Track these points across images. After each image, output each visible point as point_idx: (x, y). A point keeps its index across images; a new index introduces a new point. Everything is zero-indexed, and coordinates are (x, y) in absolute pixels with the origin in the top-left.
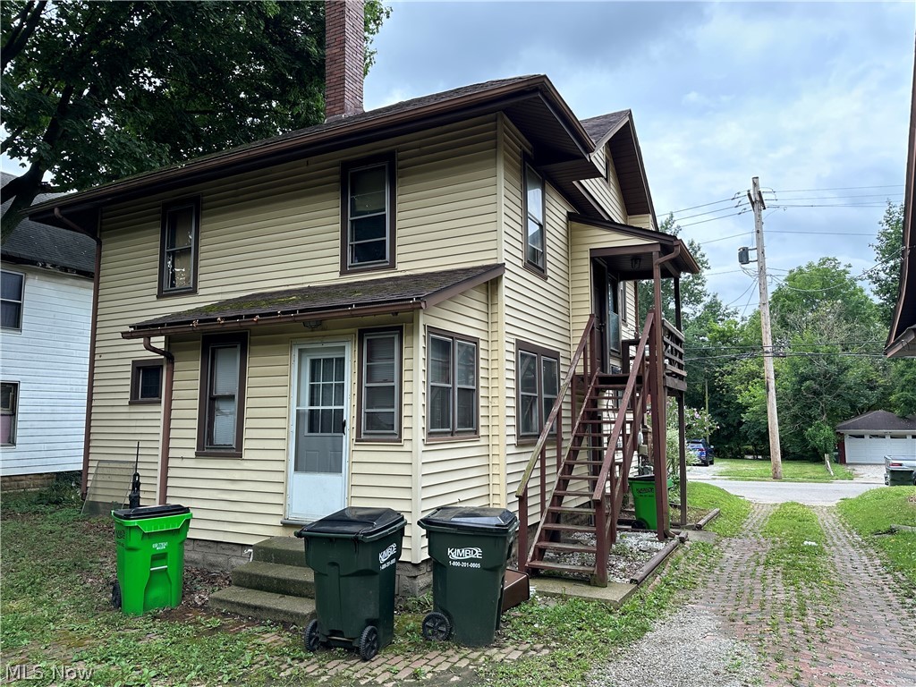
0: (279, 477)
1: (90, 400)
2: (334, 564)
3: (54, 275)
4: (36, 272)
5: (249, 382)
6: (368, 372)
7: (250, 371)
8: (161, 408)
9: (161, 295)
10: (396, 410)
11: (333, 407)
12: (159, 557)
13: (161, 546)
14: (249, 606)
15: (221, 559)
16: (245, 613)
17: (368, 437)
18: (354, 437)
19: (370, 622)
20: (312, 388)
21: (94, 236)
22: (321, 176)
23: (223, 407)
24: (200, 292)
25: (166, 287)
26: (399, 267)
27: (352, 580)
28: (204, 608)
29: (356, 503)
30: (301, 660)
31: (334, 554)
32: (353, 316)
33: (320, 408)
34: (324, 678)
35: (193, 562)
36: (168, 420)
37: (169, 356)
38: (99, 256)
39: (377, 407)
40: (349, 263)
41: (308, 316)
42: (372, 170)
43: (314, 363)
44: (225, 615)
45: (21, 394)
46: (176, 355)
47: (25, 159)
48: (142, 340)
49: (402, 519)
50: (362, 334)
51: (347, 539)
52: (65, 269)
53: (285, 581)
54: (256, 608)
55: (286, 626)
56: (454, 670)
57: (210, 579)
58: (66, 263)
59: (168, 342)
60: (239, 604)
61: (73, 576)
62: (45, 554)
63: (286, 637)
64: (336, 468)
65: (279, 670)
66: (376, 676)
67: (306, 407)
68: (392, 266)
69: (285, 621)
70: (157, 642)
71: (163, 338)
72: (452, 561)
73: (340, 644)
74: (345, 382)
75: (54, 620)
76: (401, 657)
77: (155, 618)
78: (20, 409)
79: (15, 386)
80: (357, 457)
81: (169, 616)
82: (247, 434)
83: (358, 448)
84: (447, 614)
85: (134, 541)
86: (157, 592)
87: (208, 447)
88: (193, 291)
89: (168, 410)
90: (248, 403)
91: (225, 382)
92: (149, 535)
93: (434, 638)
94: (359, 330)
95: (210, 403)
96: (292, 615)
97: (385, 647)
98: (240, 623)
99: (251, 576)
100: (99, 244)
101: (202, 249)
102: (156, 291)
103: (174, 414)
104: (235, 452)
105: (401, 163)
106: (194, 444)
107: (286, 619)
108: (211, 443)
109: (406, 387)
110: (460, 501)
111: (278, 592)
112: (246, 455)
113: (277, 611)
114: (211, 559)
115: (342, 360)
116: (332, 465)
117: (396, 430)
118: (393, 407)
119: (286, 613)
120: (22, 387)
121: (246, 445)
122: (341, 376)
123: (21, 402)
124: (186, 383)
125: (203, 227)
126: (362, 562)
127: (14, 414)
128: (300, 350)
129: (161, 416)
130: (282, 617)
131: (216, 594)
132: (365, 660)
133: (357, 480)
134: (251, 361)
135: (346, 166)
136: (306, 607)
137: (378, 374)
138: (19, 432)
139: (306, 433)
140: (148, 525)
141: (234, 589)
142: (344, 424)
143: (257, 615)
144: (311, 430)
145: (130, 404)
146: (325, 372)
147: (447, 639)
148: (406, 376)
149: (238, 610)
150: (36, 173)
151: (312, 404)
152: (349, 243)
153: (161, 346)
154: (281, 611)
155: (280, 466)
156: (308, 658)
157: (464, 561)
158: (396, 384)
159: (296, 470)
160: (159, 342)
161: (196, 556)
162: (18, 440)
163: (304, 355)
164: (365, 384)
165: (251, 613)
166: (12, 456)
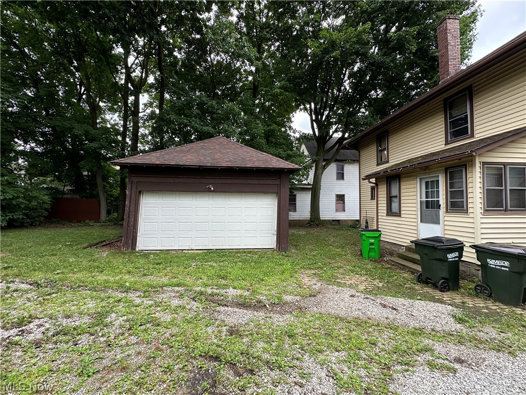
0: (415, 224)
1: (360, 199)
2: (426, 254)
3: (351, 163)
4: (347, 163)
5: (402, 191)
6: (451, 185)
7: (402, 187)
8: (375, 201)
9: (377, 165)
10: (465, 200)
11: (435, 199)
12: (372, 244)
13: (372, 241)
14: (401, 264)
15: (396, 249)
16: (400, 266)
17: (451, 211)
18: (445, 211)
19: (443, 278)
20: (427, 192)
21: (358, 150)
22: (437, 106)
23: (394, 199)
24: (390, 162)
25: (379, 162)
26: (476, 136)
27: (434, 261)
28: (387, 262)
29: (446, 236)
30: (414, 284)
31: (426, 251)
32: (439, 163)
33: (430, 199)
34: (421, 291)
35: (387, 249)
36: (377, 204)
37: (377, 184)
38: (360, 156)
39: (456, 199)
40: (449, 139)
41: (420, 166)
42: (461, 96)
43: (427, 183)
44: (393, 265)
45: (345, 197)
46: (378, 183)
47: (339, 133)
48: (367, 181)
49: (463, 243)
50: (446, 170)
51: (430, 246)
52: (354, 161)
53: (415, 259)
54: (403, 265)
55: (413, 273)
56: (487, 308)
57: (391, 254)
58: (355, 159)
59: (376, 180)
60: (398, 263)
61: (352, 246)
62: (347, 240)
63: (412, 276)
64: (438, 223)
65: (405, 284)
66: (444, 297)
67: (424, 199)
68: (472, 136)
69: (413, 272)
70: (369, 266)
71: (374, 179)
72: (490, 265)
73: (431, 283)
74: (440, 189)
75: (345, 255)
76: (460, 296)
77: (371, 261)
78: (346, 202)
79: (344, 195)
80: (446, 219)
81: (375, 261)
82: (402, 209)
83: (447, 215)
84: (489, 286)
85: (364, 238)
86: (372, 254)
87: (390, 212)
88: (388, 162)
89: (377, 201)
90: (402, 198)
91: (394, 192)
92: (368, 237)
93: (480, 294)
94: (445, 168)
95: (390, 199)
96: (416, 270)
97: (453, 290)
98: (397, 268)
99: (403, 255)
100: (359, 152)
101: (389, 147)
102: (376, 164)
103: (379, 202)
104: (398, 215)
105: (475, 89)
106: (385, 211)
107: (414, 271)
108: (391, 211)
109: (469, 190)
110: (513, 243)
111: (412, 262)
112: (402, 216)
113: (410, 268)
114: (393, 248)
115: (438, 181)
116: (436, 221)
117: (465, 208)
118: (463, 199)
119: (414, 269)
120: (345, 195)
121: (402, 212)
122: (438, 187)
123: (345, 200)
124: (382, 192)
125: (389, 140)
126: (438, 255)
127: (344, 203)
128: (421, 179)
129: (375, 203)
130: (412, 270)
131: (391, 259)
132: (441, 291)
133: (446, 228)
134: (402, 184)
135: (445, 100)
136: (419, 268)
137: (457, 185)
138: (346, 208)
139: (425, 209)
140: (368, 234)
141: (398, 258)
142: (440, 206)
143: (404, 267)
144: (427, 207)
145: (371, 199)
146: (431, 186)
147: (489, 296)
148: (469, 185)
149: (397, 265)
150: (343, 135)
151: (427, 198)
152: (449, 131)
153: (374, 182)
154: (412, 268)
155: (415, 220)
156: (418, 284)
157: (498, 266)
158: (464, 189)
159: (421, 222)
160: (373, 180)
161: (388, 247)
162: (346, 210)
163: (422, 180)
164: (449, 190)
165: (402, 266)
166: (344, 214)
